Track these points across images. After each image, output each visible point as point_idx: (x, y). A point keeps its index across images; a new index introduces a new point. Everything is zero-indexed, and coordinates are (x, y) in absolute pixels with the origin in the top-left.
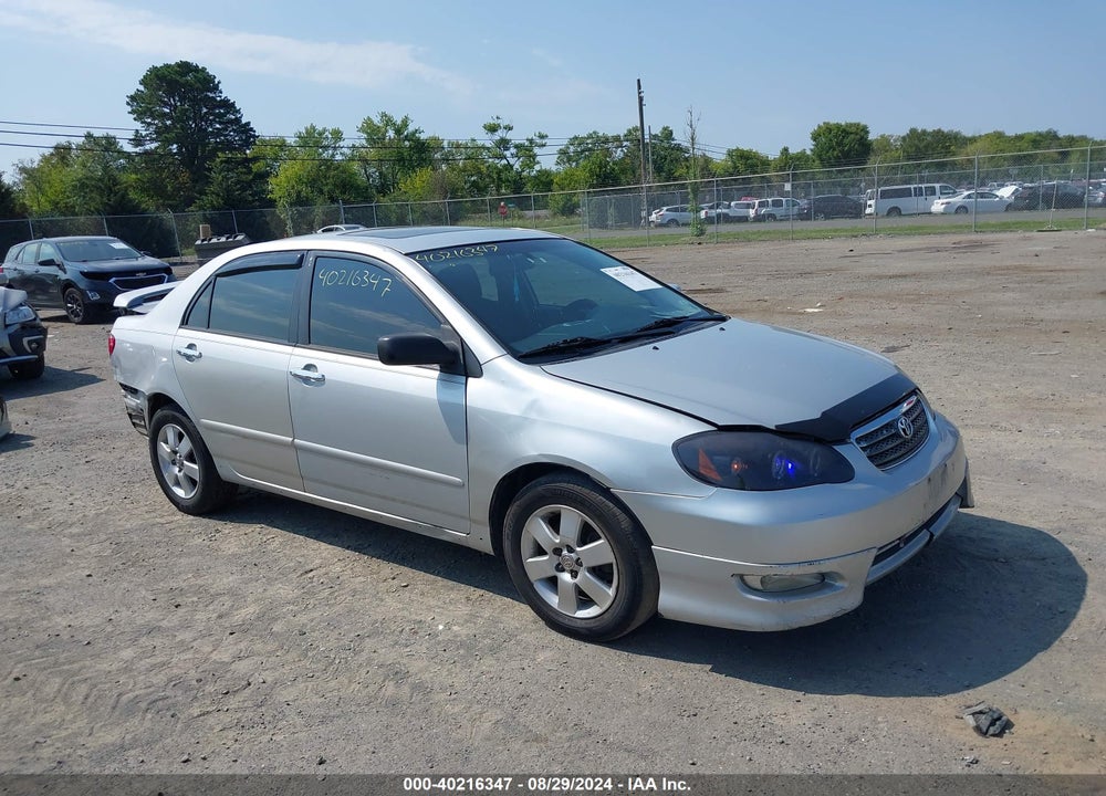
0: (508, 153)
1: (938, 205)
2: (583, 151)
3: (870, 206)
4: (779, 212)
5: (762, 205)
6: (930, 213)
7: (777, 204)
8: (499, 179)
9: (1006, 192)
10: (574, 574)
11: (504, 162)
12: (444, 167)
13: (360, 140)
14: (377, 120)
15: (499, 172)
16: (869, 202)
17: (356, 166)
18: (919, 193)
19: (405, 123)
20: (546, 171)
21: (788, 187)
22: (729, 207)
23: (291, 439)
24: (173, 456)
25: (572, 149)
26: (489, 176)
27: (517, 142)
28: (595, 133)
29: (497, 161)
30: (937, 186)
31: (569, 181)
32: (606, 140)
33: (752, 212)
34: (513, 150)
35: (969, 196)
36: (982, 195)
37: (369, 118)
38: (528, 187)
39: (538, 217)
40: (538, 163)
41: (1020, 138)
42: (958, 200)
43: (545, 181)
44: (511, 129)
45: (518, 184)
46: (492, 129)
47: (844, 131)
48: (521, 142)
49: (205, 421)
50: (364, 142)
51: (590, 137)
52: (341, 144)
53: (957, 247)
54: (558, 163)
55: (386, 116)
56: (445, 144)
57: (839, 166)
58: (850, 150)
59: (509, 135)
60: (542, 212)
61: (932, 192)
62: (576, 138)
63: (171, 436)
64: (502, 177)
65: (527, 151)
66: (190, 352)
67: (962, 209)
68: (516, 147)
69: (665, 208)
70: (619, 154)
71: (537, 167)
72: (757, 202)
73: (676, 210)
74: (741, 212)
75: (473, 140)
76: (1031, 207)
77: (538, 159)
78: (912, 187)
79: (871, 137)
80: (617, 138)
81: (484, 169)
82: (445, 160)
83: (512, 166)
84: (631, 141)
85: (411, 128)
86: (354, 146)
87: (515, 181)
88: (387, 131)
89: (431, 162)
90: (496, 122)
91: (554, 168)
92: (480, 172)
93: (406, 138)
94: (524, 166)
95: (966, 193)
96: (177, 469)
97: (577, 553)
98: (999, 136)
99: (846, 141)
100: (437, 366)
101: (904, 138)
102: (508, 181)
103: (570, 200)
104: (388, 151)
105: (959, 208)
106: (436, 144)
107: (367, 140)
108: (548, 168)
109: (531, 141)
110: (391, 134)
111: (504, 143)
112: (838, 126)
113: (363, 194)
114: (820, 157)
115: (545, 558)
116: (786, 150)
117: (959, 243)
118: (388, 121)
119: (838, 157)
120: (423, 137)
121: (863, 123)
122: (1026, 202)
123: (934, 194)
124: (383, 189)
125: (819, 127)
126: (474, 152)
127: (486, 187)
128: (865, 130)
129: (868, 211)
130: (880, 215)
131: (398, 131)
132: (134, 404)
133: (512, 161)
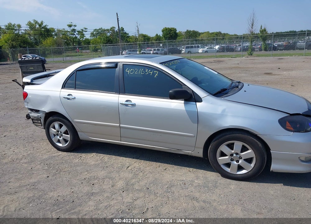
0: (75, 33)
1: (200, 51)
2: (98, 34)
3: (183, 51)
4: (159, 52)
5: (154, 50)
6: (199, 53)
7: (158, 50)
8: (73, 41)
9: (217, 47)
10: (238, 161)
11: (74, 36)
12: (55, 37)
13: (28, 28)
14: (32, 22)
15: (73, 39)
16: (183, 50)
17: (27, 36)
18: (195, 47)
19: (42, 23)
20: (87, 39)
21: (161, 45)
22: (145, 50)
23: (119, 125)
24: (57, 133)
25: (95, 32)
26: (70, 40)
27: (78, 30)
28: (101, 28)
29: (72, 36)
30: (200, 45)
31: (95, 42)
32: (105, 31)
33: (152, 52)
34: (77, 32)
35: (208, 48)
36: (211, 48)
37: (30, 21)
38: (82, 44)
39: (87, 52)
40: (85, 36)
41: (213, 33)
42: (205, 49)
43: (88, 42)
44: (76, 26)
45: (79, 43)
46: (70, 26)
47: (170, 30)
48: (79, 30)
49: (76, 121)
50: (29, 28)
51: (100, 29)
52: (21, 29)
53: (215, 62)
54: (90, 37)
55: (35, 21)
56: (56, 30)
57: (170, 40)
58: (172, 35)
59: (75, 28)
60: (88, 51)
61: (198, 47)
62: (96, 30)
63: (57, 126)
64: (74, 40)
65: (81, 33)
66: (69, 97)
67: (206, 52)
68: (78, 31)
69: (127, 50)
70: (109, 34)
71: (85, 38)
72: (153, 49)
73: (130, 51)
74: (148, 52)
75: (64, 29)
76: (223, 51)
77: (85, 35)
78: (194, 45)
79: (177, 32)
80: (108, 30)
81: (68, 37)
82: (56, 35)
83: (77, 37)
84: (112, 31)
85: (44, 25)
86: (26, 30)
87: (78, 42)
88: (36, 25)
89: (52, 36)
90: (71, 24)
91: (90, 38)
92: (67, 39)
93: (43, 28)
94: (81, 37)
95: (207, 47)
96: (59, 137)
97: (240, 155)
98: (208, 32)
99: (171, 32)
100: (183, 99)
101: (185, 32)
102: (76, 41)
103: (96, 47)
104: (37, 31)
105: (206, 51)
106: (52, 30)
107: (30, 28)
108: (88, 38)
109: (82, 30)
110: (37, 26)
111: (74, 30)
112: (169, 28)
113: (31, 45)
114: (164, 37)
115: (227, 157)
116: (157, 34)
117: (215, 60)
118: (36, 22)
119: (169, 37)
120: (48, 27)
121: (175, 28)
122: (222, 50)
123: (199, 47)
124: (37, 43)
125: (164, 28)
126: (65, 33)
127: (69, 43)
128: (176, 30)
129: (183, 52)
130: (186, 53)
131: (40, 25)
132: (36, 115)
133: (77, 36)
